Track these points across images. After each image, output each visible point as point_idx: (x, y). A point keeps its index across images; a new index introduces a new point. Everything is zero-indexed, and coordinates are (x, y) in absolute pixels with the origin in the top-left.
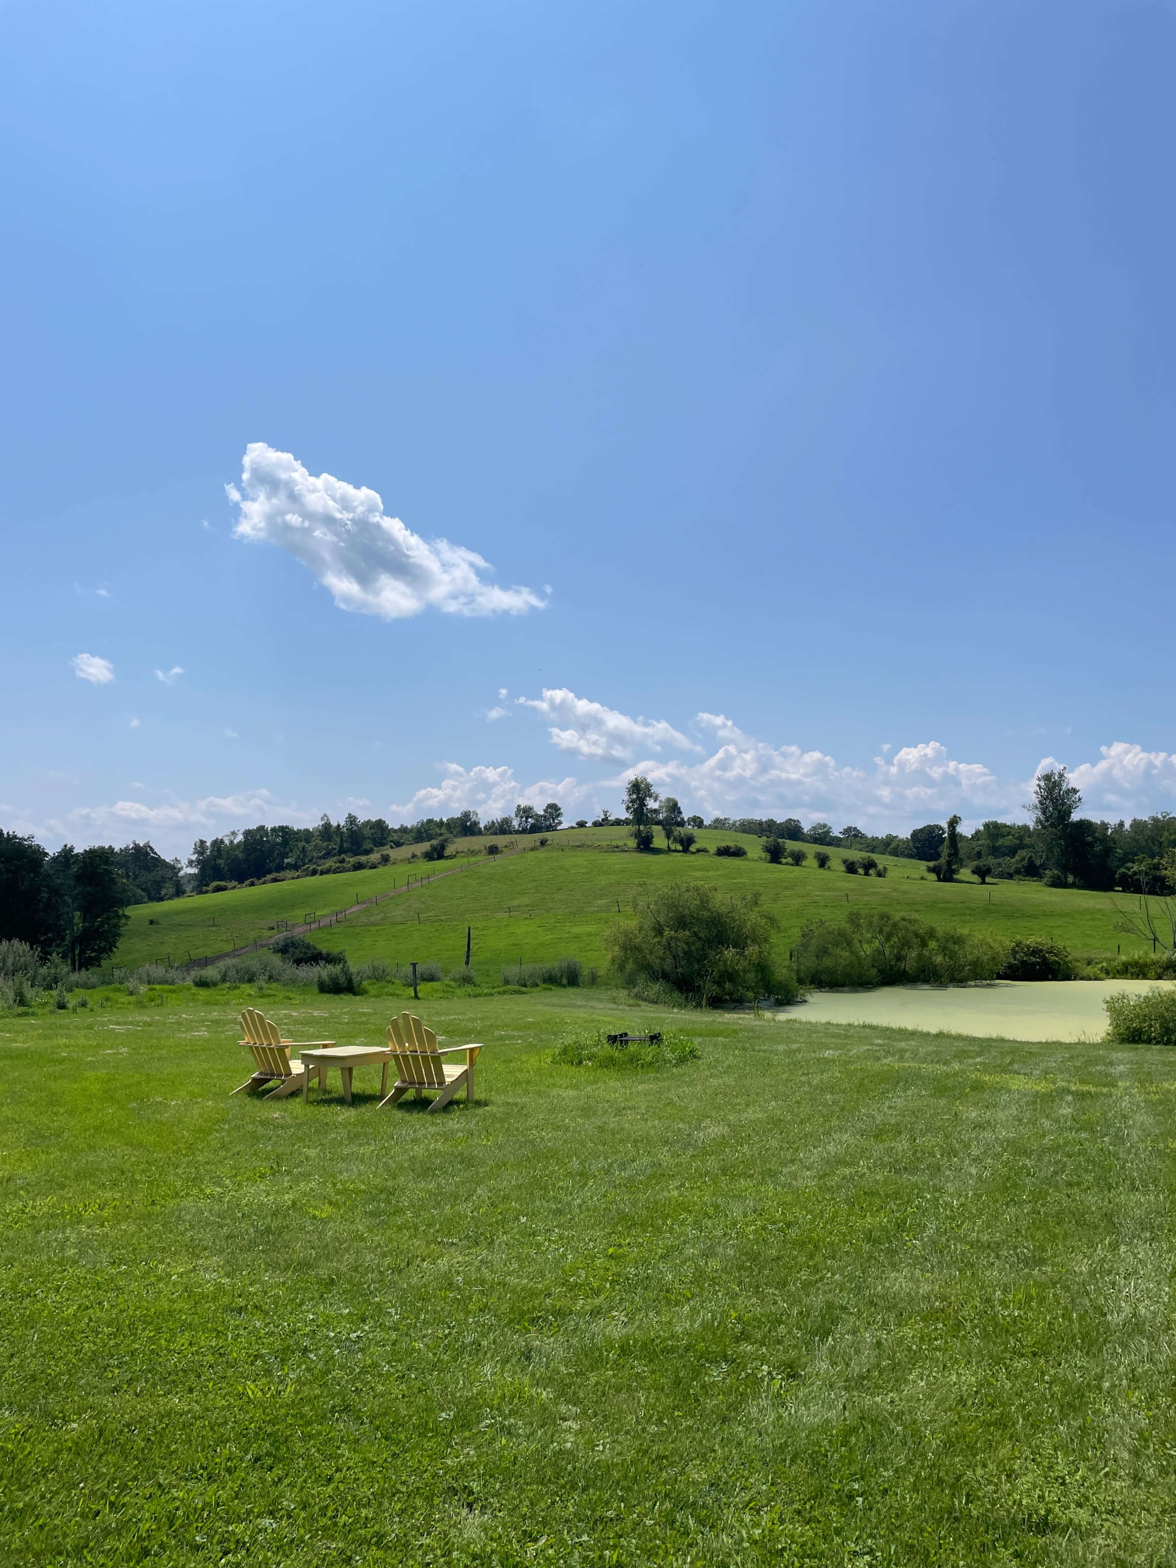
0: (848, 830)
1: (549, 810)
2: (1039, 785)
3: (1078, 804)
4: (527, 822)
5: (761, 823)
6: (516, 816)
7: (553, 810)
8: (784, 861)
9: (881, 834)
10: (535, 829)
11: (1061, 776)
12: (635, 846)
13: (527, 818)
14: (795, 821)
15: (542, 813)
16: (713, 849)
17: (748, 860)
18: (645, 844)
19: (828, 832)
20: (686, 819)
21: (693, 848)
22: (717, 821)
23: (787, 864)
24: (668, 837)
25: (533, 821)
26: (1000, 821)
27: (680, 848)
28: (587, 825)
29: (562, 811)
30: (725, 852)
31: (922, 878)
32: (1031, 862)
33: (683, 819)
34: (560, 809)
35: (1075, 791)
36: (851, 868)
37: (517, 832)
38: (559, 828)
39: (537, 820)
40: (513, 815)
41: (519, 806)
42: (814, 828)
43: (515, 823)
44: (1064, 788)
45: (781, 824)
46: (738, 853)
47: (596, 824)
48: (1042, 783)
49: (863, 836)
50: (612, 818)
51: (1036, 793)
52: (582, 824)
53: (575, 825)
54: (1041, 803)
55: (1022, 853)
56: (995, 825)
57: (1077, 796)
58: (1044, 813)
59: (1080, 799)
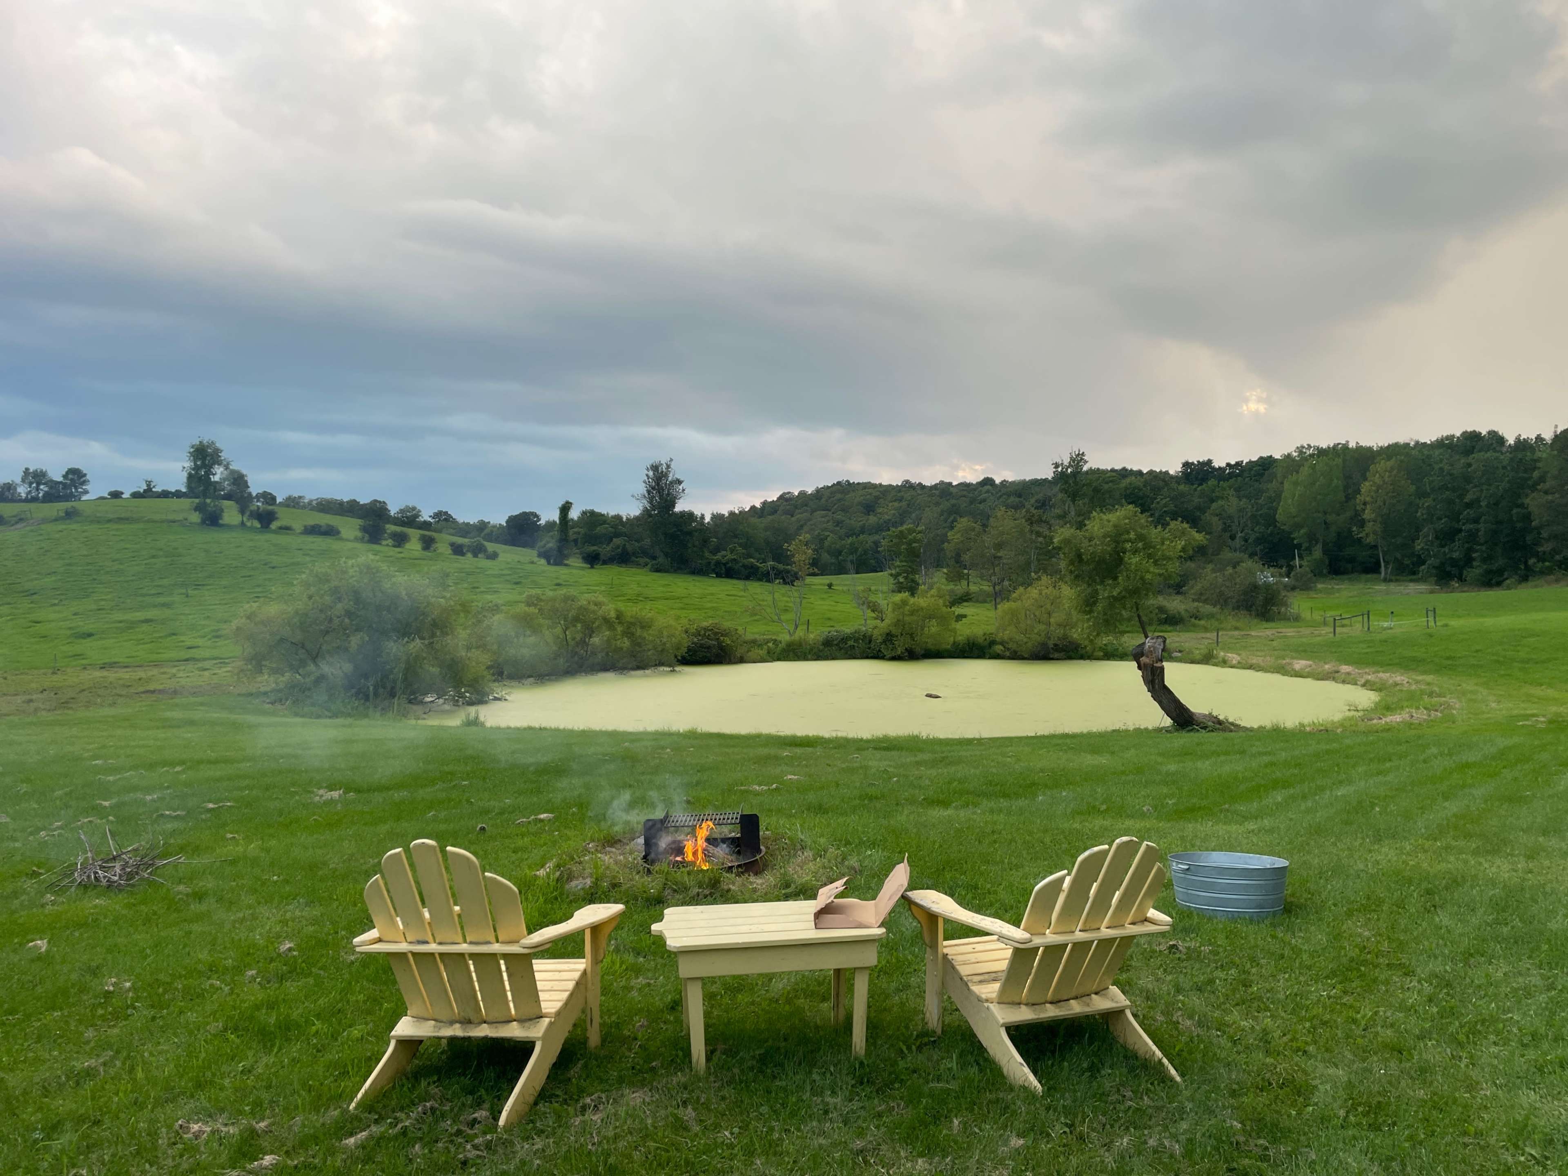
0: (438, 515)
1: (70, 476)
2: (647, 475)
3: (682, 494)
4: (37, 489)
5: (341, 503)
6: (23, 481)
7: (76, 477)
8: (384, 543)
9: (473, 520)
10: (49, 498)
11: (668, 466)
12: (199, 521)
13: (38, 484)
14: (380, 502)
15: (61, 479)
16: (298, 526)
17: (341, 539)
18: (212, 520)
19: (417, 516)
20: (254, 494)
21: (274, 526)
22: (289, 498)
23: (387, 545)
24: (242, 512)
25: (46, 489)
26: (597, 510)
27: (257, 524)
28: (124, 496)
29: (88, 477)
30: (312, 530)
31: (532, 563)
32: (625, 550)
33: (250, 494)
34: (85, 475)
35: (680, 482)
36: (458, 550)
37: (26, 500)
38: (84, 498)
39: (51, 488)
40: (18, 480)
41: (27, 469)
42: (402, 511)
43: (22, 491)
44: (670, 479)
45: (365, 505)
46: (330, 532)
47: (136, 495)
48: (651, 473)
49: (454, 521)
50: (158, 489)
51: (645, 482)
52: (116, 495)
53: (106, 495)
54: (649, 492)
55: (617, 541)
56: (592, 513)
57: (681, 487)
58: (651, 502)
59: (683, 490)
